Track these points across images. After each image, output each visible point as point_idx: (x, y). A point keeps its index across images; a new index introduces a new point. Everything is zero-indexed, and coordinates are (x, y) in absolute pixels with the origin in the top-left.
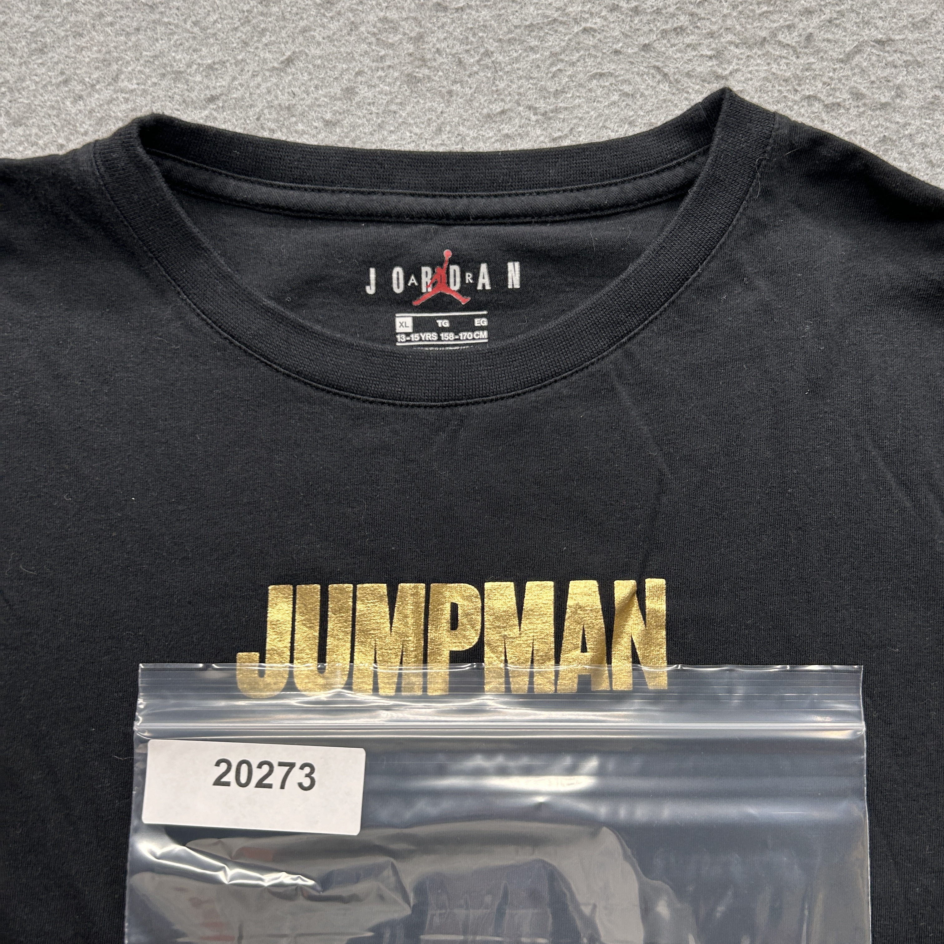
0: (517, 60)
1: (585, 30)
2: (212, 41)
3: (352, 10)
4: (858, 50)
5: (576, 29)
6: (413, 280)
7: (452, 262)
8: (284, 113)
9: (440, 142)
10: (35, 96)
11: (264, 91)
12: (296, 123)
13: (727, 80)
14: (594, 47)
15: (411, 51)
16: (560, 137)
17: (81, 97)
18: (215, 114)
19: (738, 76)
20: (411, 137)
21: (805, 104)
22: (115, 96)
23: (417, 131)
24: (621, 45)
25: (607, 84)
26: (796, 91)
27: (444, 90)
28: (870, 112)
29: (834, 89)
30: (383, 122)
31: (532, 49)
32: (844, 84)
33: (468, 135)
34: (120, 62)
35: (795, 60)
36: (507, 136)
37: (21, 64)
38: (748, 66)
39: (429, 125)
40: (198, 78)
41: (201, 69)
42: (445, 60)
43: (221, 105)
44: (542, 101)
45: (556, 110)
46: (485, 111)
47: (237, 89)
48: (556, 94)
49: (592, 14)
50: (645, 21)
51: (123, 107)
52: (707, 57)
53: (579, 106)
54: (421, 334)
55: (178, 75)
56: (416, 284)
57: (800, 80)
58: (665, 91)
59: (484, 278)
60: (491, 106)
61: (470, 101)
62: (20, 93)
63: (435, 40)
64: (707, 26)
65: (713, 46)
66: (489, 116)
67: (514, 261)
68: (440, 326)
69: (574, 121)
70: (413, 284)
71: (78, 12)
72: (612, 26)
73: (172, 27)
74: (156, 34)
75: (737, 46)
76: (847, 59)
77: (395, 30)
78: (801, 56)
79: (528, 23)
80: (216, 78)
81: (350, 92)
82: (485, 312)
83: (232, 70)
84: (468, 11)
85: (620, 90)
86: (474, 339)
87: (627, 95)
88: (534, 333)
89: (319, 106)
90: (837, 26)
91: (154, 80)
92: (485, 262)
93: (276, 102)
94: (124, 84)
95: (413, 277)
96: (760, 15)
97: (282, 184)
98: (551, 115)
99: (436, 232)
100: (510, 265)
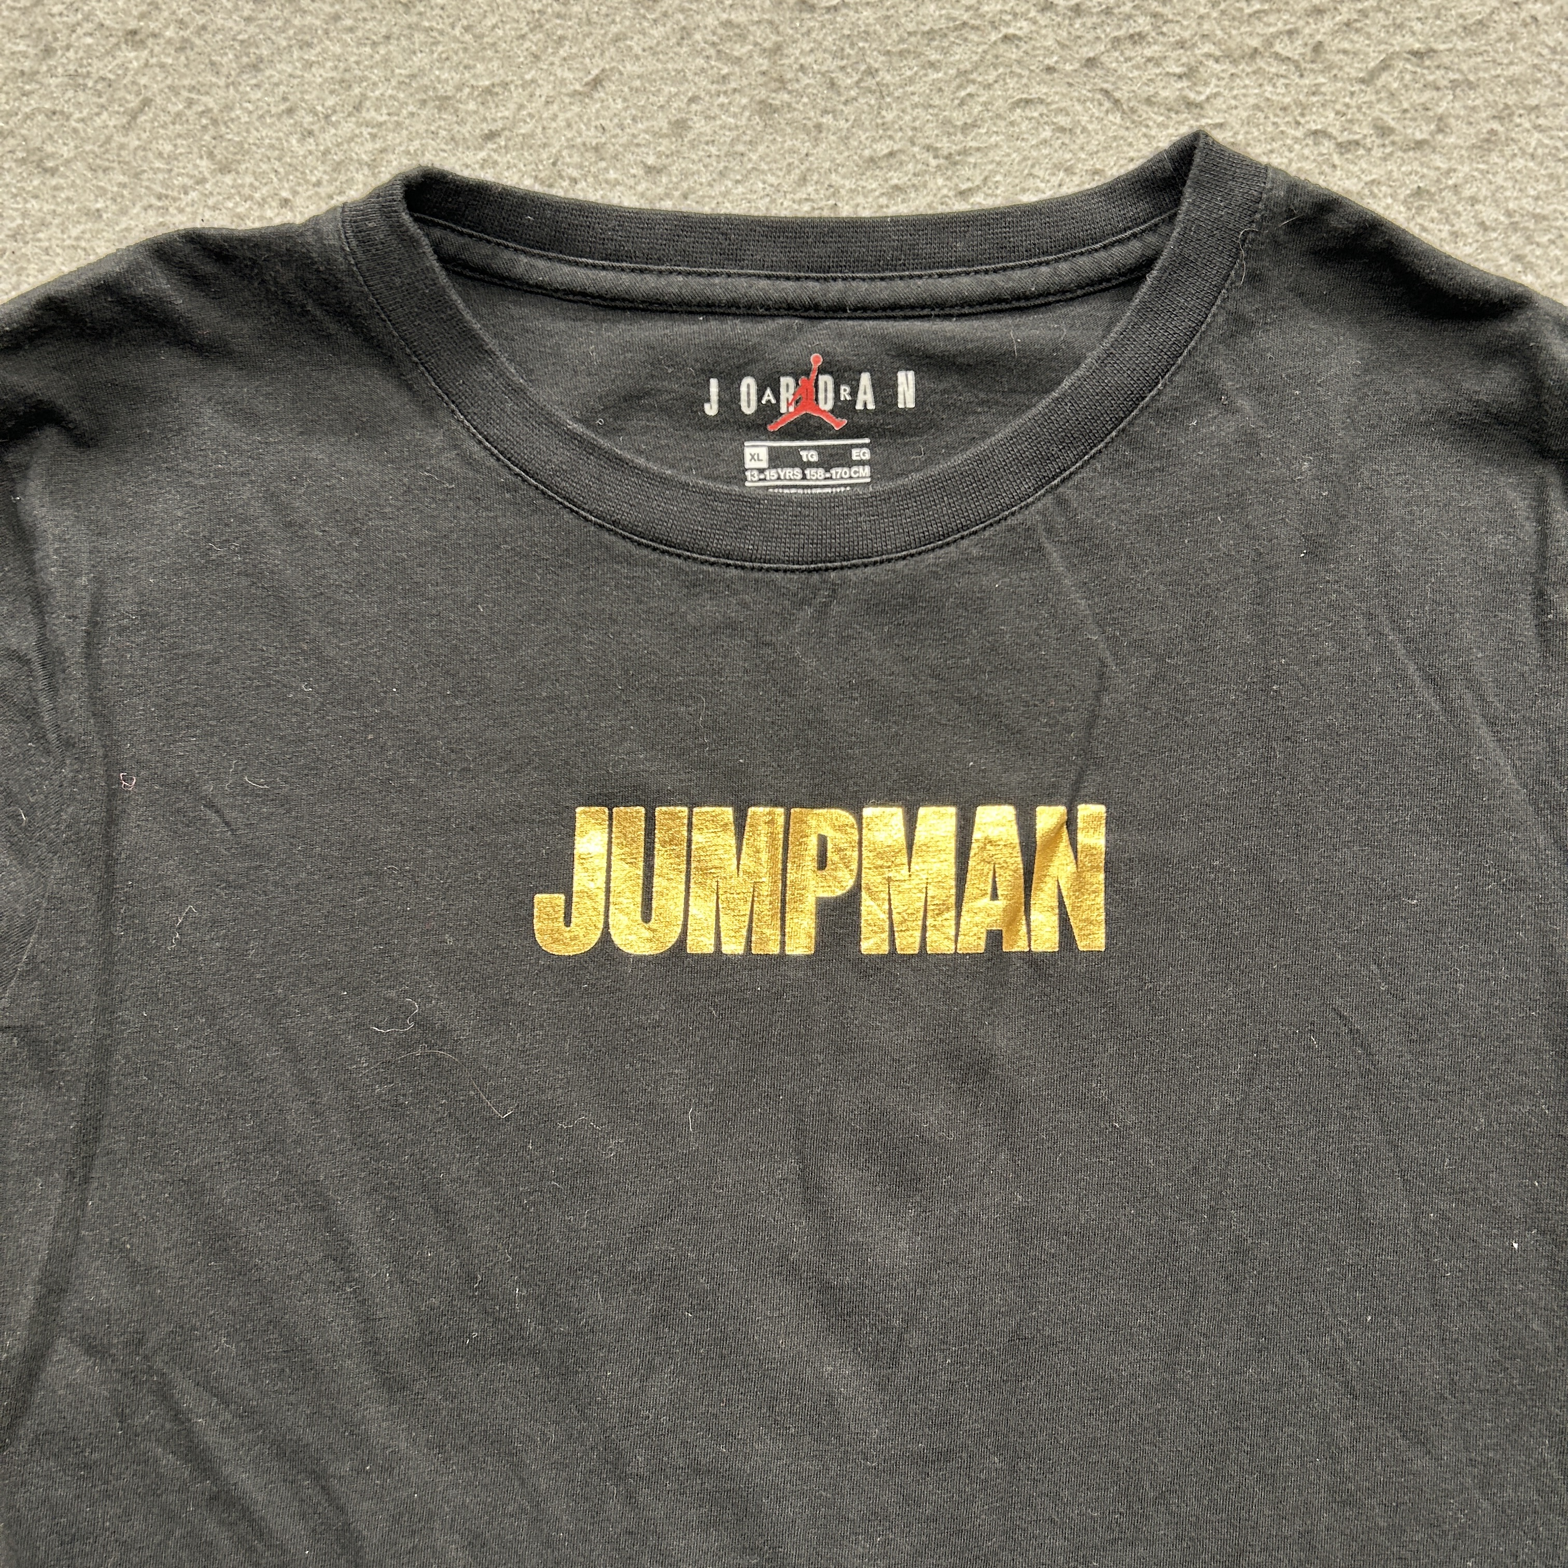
0: (911, 81)
1: (1006, 38)
2: (490, 53)
3: (682, 10)
4: (1385, 66)
5: (994, 36)
6: (768, 396)
7: (822, 371)
8: (591, 155)
9: (804, 196)
10: (248, 131)
11: (563, 124)
12: (606, 170)
13: (1202, 108)
14: (1019, 62)
15: (764, 68)
16: (970, 189)
17: (311, 133)
18: (495, 156)
19: (1219, 103)
20: (764, 189)
21: (1310, 142)
22: (357, 132)
23: (771, 179)
24: (1055, 58)
25: (1036, 114)
26: (1298, 123)
27: (810, 124)
28: (1400, 154)
29: (1351, 121)
30: (726, 167)
31: (932, 65)
32: (1365, 114)
33: (843, 186)
34: (365, 84)
35: (1297, 80)
36: (897, 188)
37: (227, 86)
38: (1232, 89)
39: (789, 172)
40: (472, 106)
41: (476, 93)
42: (812, 81)
43: (503, 143)
44: (945, 139)
45: (965, 152)
46: (867, 153)
47: (525, 122)
48: (965, 128)
49: (1015, 15)
50: (1089, 25)
51: (369, 146)
52: (1175, 75)
53: (996, 145)
54: (779, 470)
55: (444, 103)
56: (773, 401)
57: (1304, 108)
58: (1115, 124)
59: (865, 393)
60: (875, 146)
61: (845, 140)
62: (228, 127)
63: (797, 52)
64: (1176, 32)
65: (1184, 60)
66: (872, 159)
67: (907, 369)
68: (805, 459)
69: (990, 167)
70: (769, 401)
71: (305, 12)
72: (1044, 32)
73: (435, 34)
74: (413, 43)
75: (1217, 61)
76: (1368, 80)
77: (742, 38)
78: (1306, 74)
79: (927, 28)
80: (497, 106)
81: (680, 126)
82: (867, 441)
83: (518, 94)
84: (844, 11)
85: (1054, 123)
86: (851, 477)
87: (1062, 130)
88: (934, 470)
89: (638, 145)
90: (1357, 31)
91: (411, 108)
92: (868, 371)
93: (579, 140)
94: (370, 114)
95: (768, 391)
96: (1250, 16)
97: (590, 261)
98: (958, 158)
99: (800, 330)
100: (901, 375)
